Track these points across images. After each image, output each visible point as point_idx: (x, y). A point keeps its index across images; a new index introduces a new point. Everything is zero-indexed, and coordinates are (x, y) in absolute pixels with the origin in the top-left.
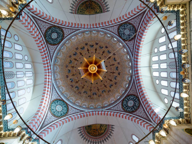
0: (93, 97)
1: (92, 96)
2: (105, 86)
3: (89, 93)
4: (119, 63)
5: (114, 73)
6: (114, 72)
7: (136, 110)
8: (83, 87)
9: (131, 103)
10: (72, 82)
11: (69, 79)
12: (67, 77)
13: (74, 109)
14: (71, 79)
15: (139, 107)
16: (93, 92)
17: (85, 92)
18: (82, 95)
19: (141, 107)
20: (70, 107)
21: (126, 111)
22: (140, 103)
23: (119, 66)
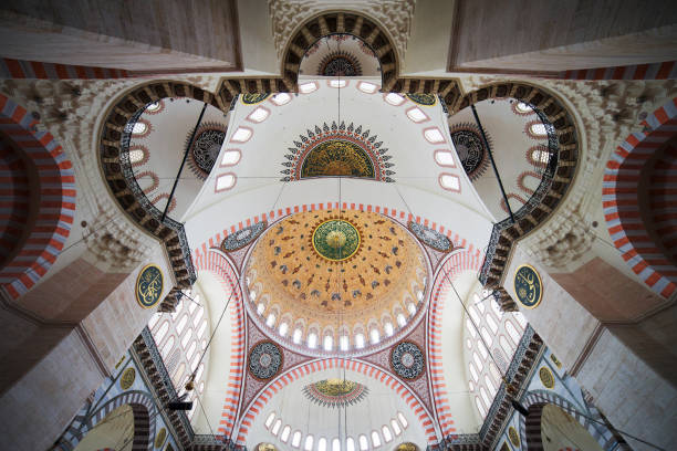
0: (334, 306)
1: (330, 303)
2: (363, 281)
3: (324, 295)
4: (401, 242)
5: (385, 256)
6: (389, 254)
7: (416, 378)
8: (310, 281)
9: (408, 360)
10: (284, 272)
11: (277, 267)
12: (274, 264)
13: (293, 356)
14: (282, 267)
15: (420, 375)
16: (332, 291)
17: (315, 292)
18: (307, 300)
19: (424, 377)
20: (285, 352)
21: (396, 374)
22: (424, 368)
23: (400, 247)
